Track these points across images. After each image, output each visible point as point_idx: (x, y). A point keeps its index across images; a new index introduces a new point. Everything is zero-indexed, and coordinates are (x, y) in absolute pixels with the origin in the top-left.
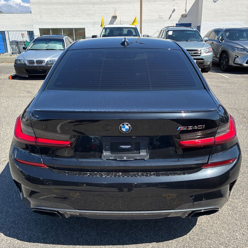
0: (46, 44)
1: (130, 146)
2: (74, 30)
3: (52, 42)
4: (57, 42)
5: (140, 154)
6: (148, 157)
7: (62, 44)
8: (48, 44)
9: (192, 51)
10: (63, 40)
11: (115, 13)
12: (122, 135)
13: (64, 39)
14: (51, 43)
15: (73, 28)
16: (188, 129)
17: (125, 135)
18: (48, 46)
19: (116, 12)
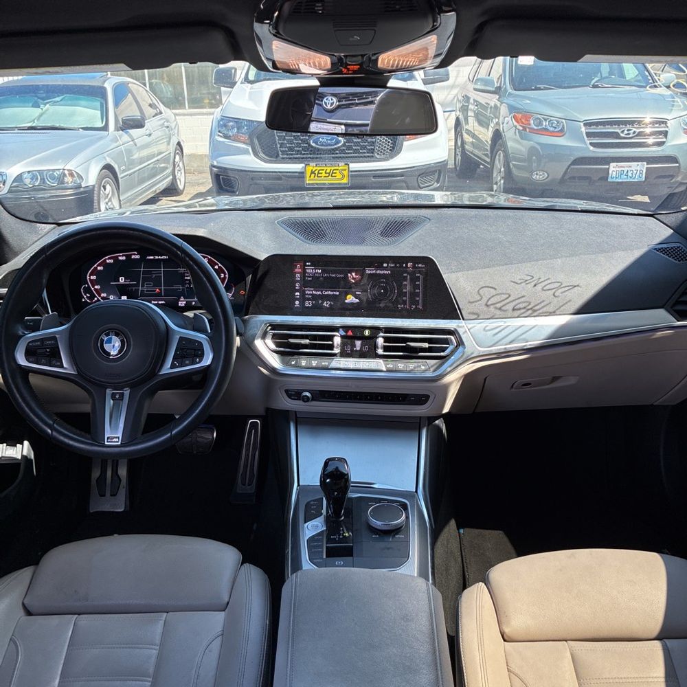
0: (33, 106)
3: (58, 99)
4: (80, 99)
7: (98, 104)
8: (42, 106)
9: (629, 127)
10: (105, 89)
13: (106, 85)
14: (55, 103)
18: (41, 115)
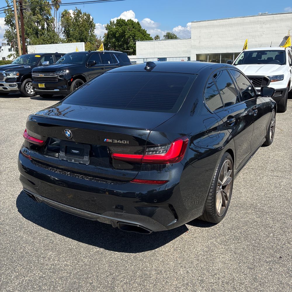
1: (78, 152)
2: (234, 55)
5: (83, 159)
6: (89, 163)
11: (289, 33)
12: (66, 139)
15: (233, 53)
16: (113, 142)
17: (68, 140)
19: (290, 31)
